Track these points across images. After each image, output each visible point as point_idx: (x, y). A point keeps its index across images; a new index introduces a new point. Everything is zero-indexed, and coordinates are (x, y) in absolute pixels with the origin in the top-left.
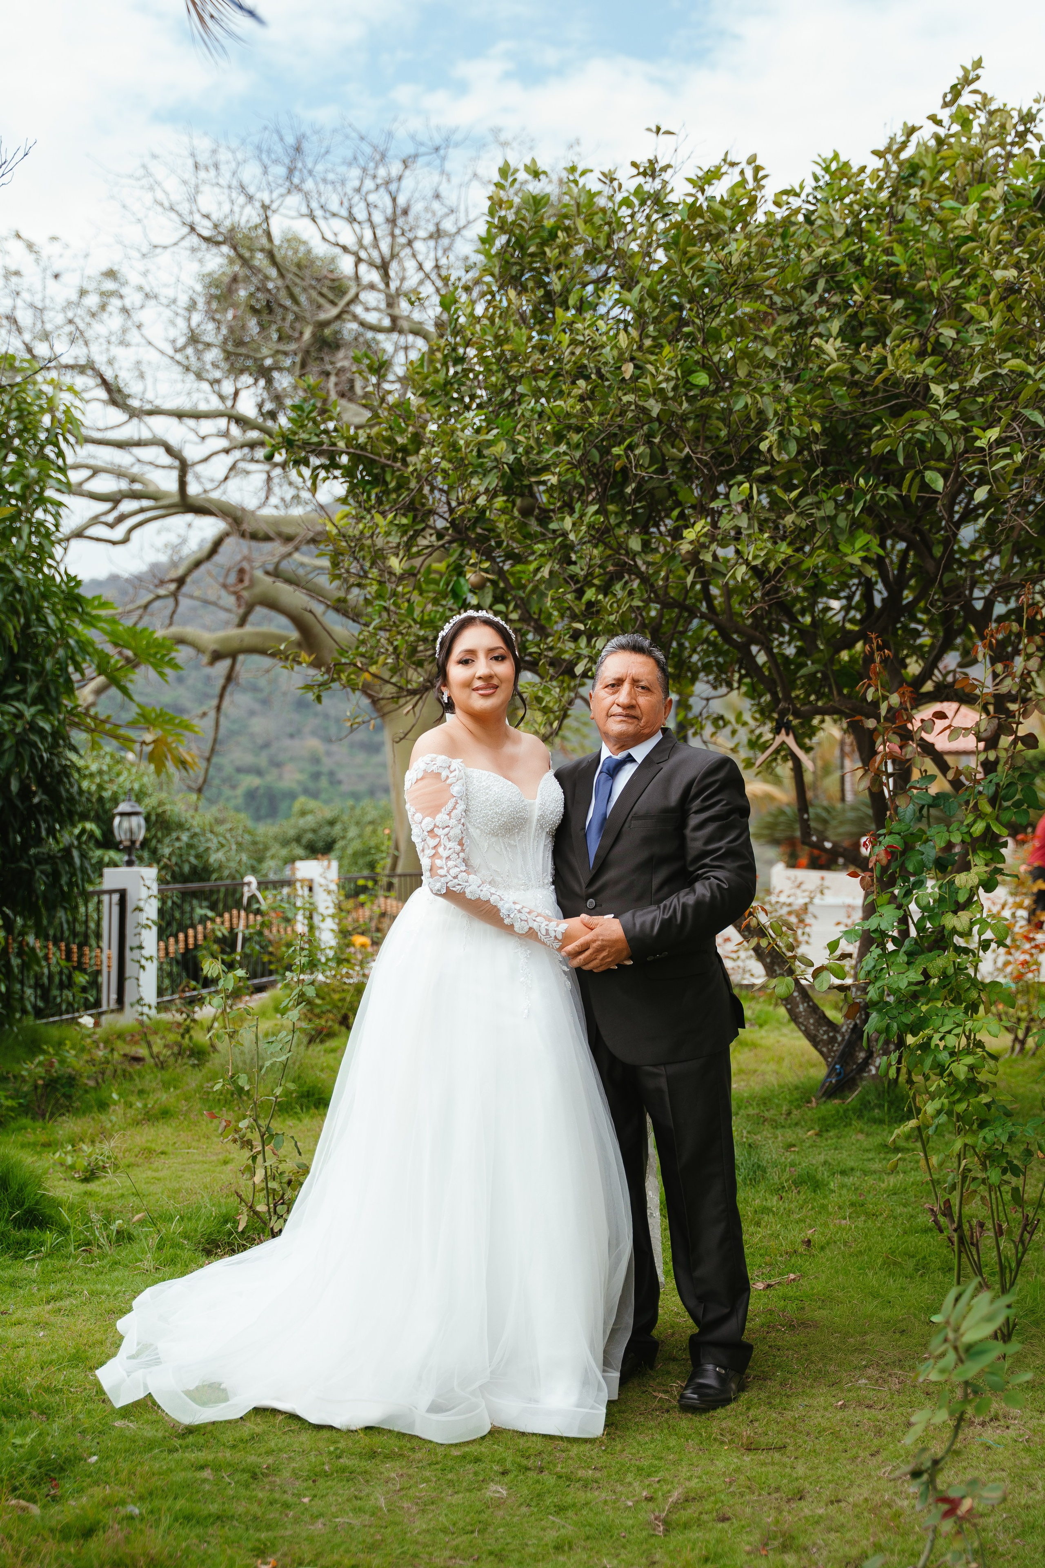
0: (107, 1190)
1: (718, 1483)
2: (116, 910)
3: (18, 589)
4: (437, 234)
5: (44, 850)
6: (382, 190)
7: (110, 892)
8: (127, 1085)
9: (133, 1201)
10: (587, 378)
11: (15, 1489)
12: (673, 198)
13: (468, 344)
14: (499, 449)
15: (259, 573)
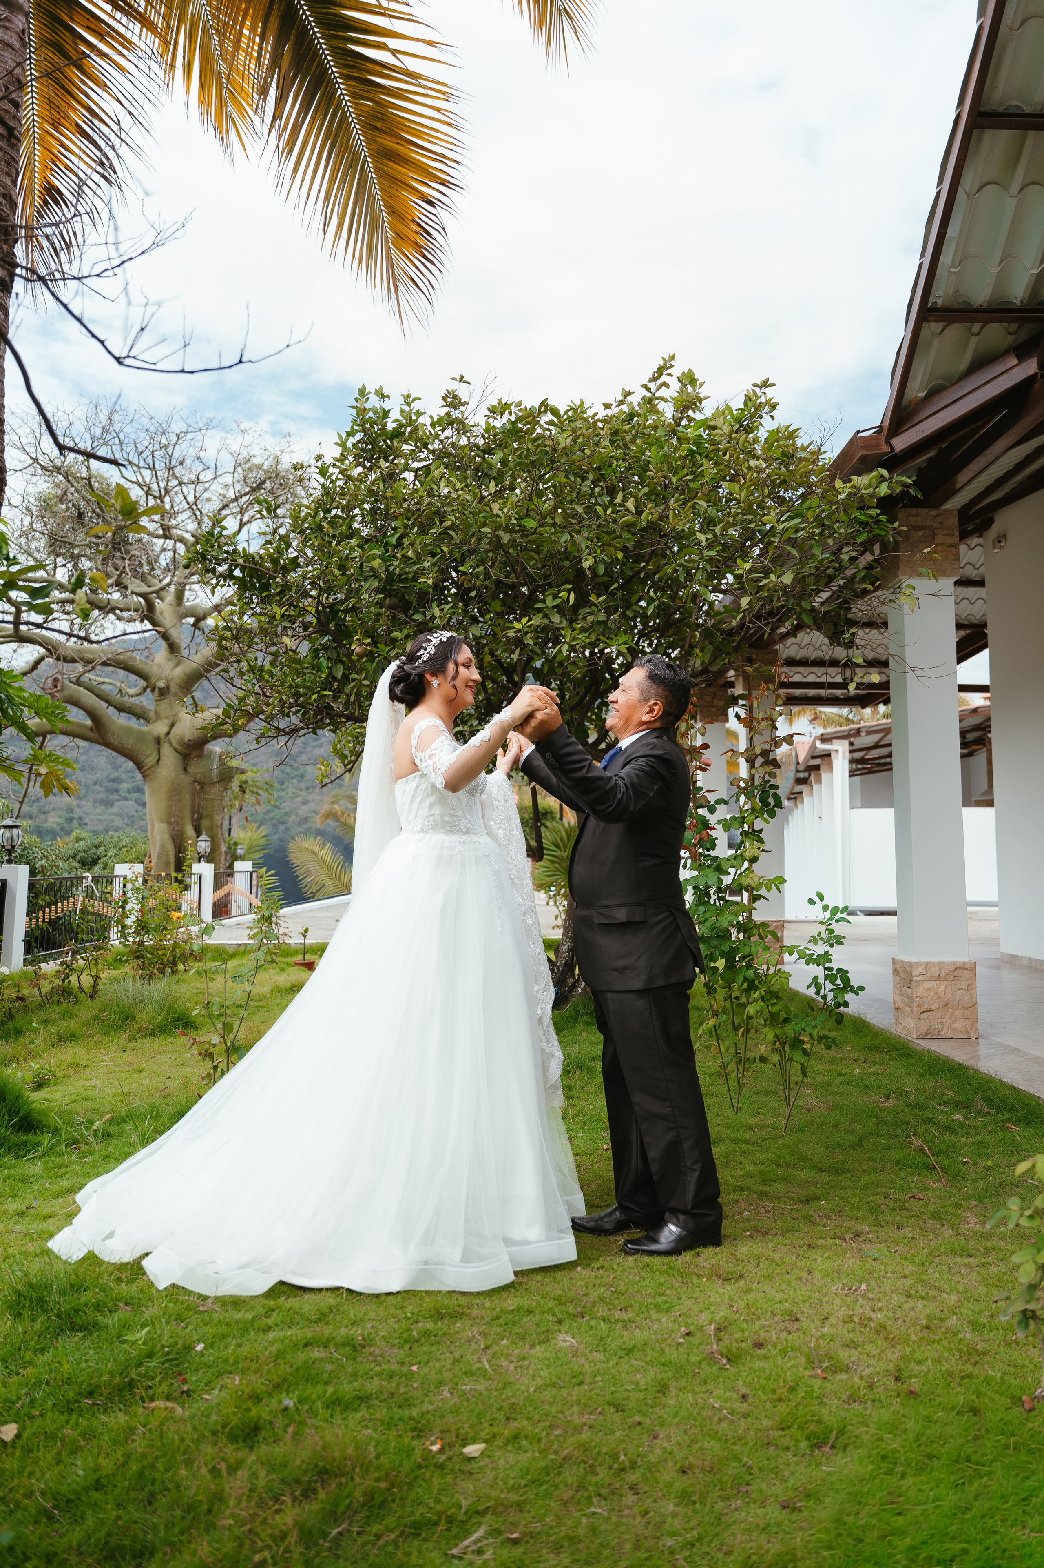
0: (57, 1097)
4: (197, 481)
14: (377, 563)
15: (67, 682)
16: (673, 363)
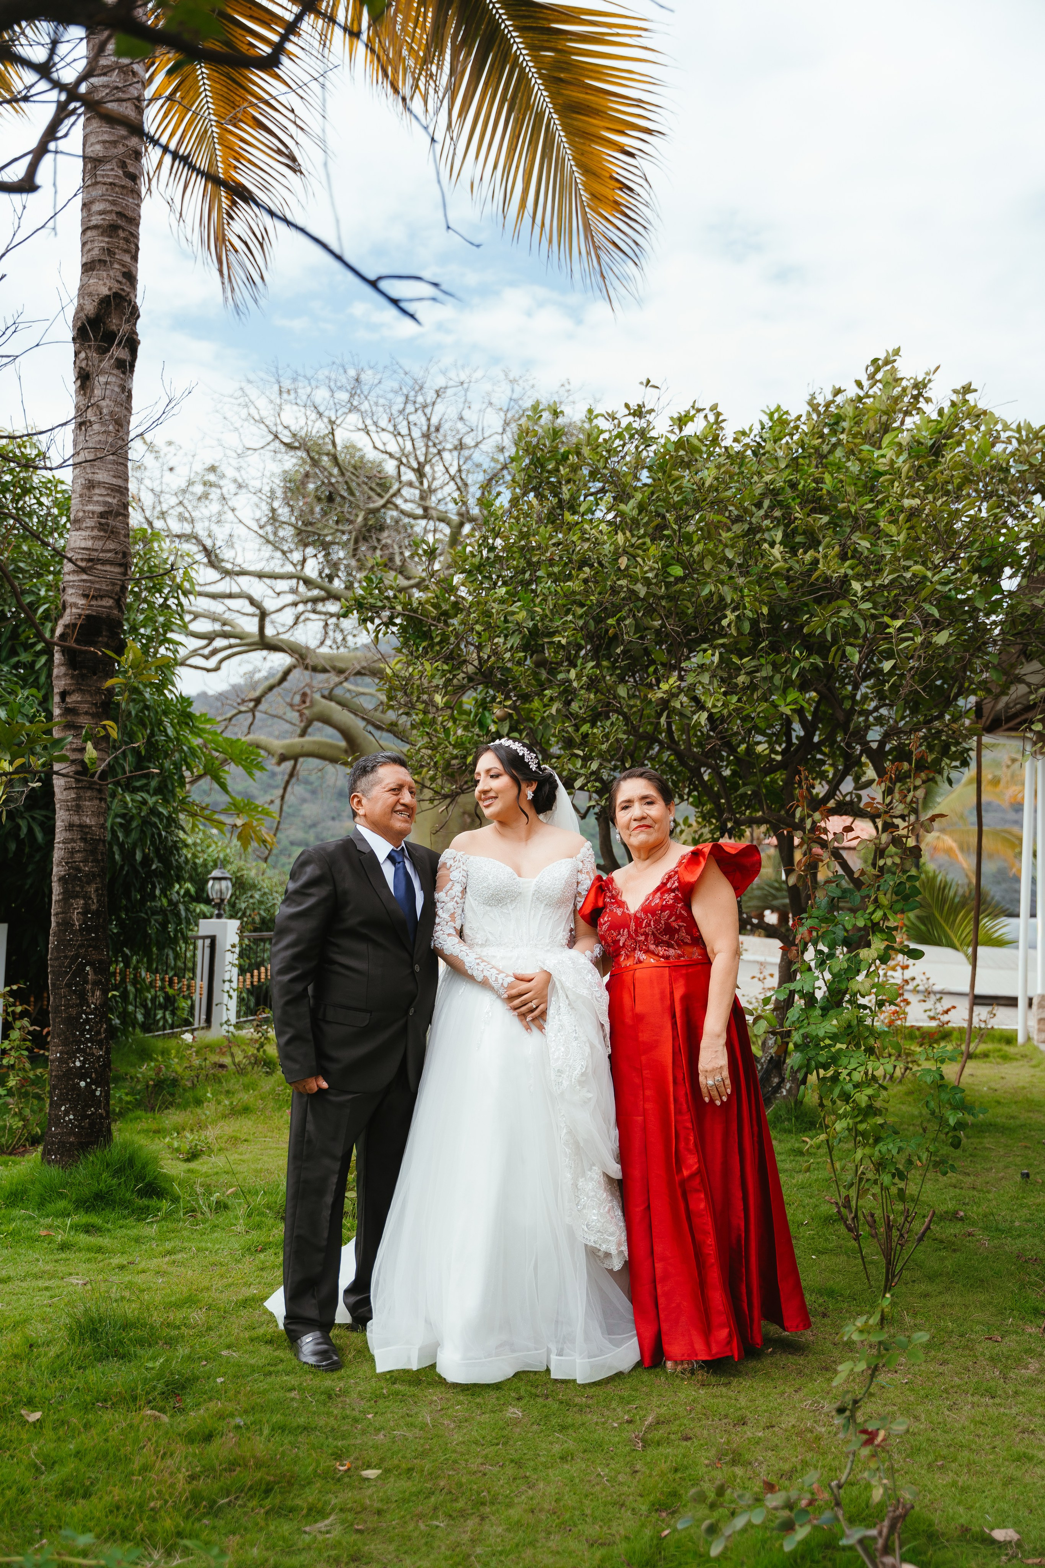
0: (204, 1169)
1: (681, 1411)
2: (207, 951)
3: (147, 707)
4: (460, 446)
5: (159, 904)
6: (420, 412)
7: (204, 938)
8: (216, 1086)
9: (225, 1178)
10: (591, 566)
11: (149, 1402)
12: (653, 434)
13: (497, 535)
14: (520, 617)
15: (318, 697)
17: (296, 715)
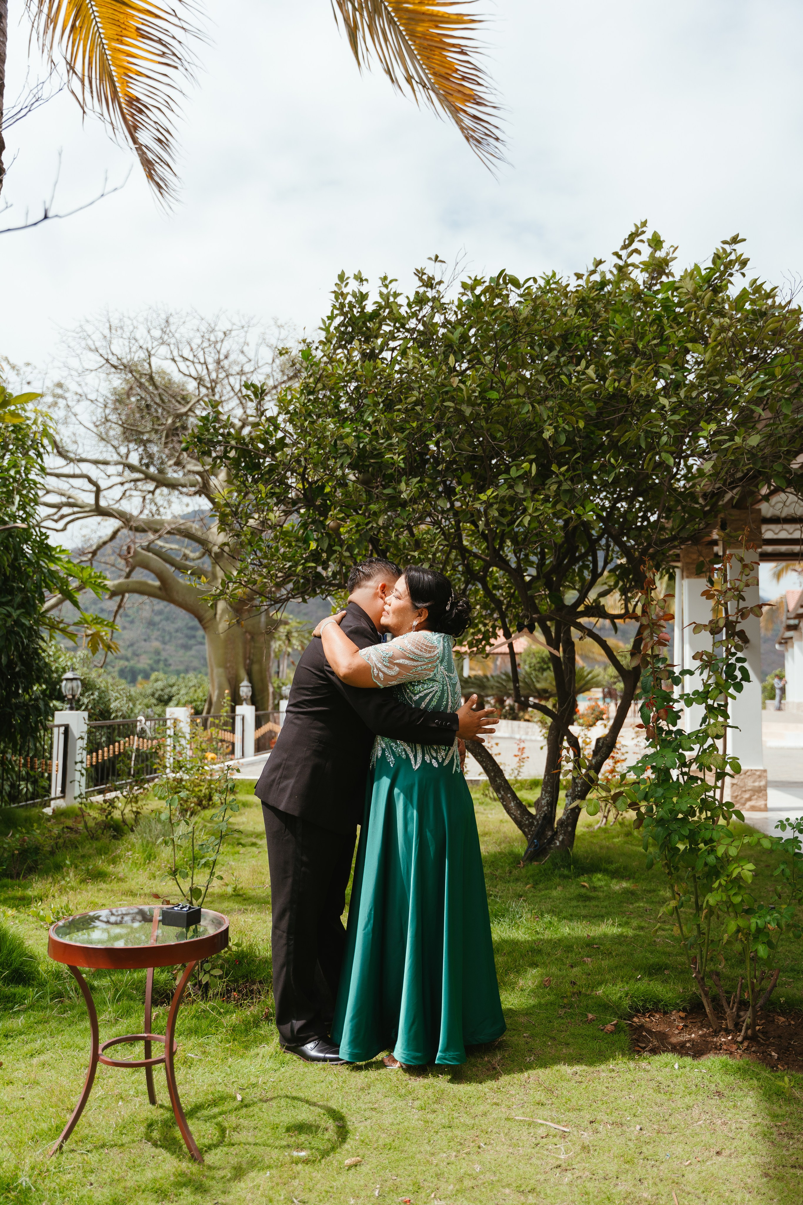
2: (62, 737)
4: (241, 372)
5: (22, 700)
6: (212, 346)
7: (59, 726)
8: (73, 852)
14: (349, 441)
15: (139, 549)
16: (644, 229)
17: (123, 562)
